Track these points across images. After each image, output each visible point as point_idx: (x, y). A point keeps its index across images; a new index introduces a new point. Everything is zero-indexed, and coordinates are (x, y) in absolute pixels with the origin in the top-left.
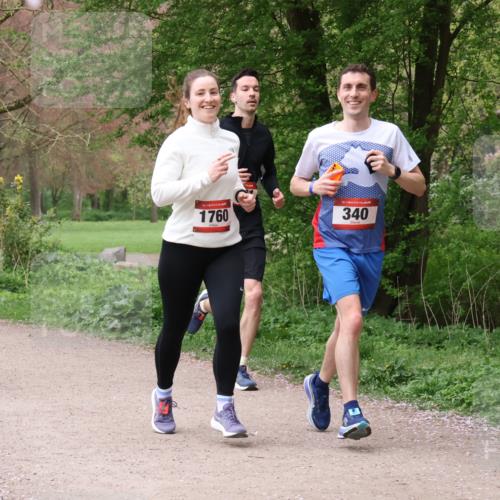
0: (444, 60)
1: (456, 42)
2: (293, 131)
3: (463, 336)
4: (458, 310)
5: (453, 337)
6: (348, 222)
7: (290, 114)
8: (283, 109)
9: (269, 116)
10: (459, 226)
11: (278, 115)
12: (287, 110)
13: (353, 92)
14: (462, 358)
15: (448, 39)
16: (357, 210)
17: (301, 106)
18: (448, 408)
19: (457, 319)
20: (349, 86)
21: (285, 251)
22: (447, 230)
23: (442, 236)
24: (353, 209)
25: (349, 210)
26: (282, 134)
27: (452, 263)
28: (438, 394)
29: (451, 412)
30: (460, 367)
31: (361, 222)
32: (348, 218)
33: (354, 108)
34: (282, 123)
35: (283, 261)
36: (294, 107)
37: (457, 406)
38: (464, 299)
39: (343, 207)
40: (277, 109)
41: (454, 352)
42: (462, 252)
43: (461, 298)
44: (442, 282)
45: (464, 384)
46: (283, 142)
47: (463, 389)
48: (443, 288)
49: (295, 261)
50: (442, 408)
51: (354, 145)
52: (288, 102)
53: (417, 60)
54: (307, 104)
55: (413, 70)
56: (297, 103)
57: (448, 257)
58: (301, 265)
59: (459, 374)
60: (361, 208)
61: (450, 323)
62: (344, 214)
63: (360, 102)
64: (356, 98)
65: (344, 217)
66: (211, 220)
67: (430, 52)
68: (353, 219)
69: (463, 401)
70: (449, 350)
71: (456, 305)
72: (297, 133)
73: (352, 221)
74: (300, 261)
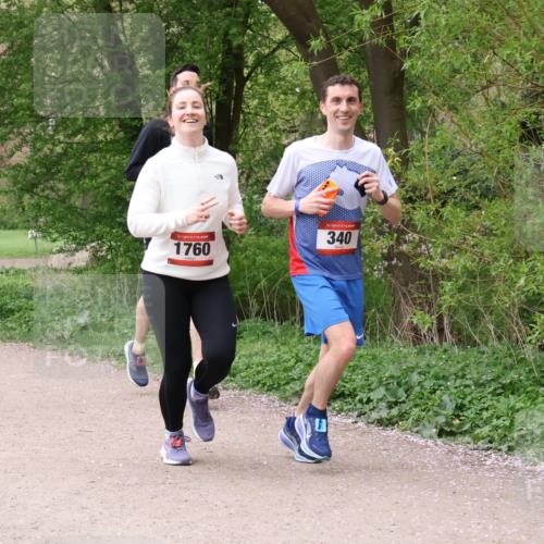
0: (239, 99)
1: (248, 84)
2: (115, 155)
3: (258, 328)
4: (254, 306)
5: (251, 329)
6: (332, 247)
7: (112, 142)
8: (105, 137)
9: (93, 143)
10: (254, 237)
11: (102, 141)
12: (109, 138)
13: (343, 106)
14: (258, 346)
15: (242, 81)
16: (342, 234)
17: (121, 134)
18: (247, 388)
19: (253, 314)
20: (337, 100)
21: (109, 257)
22: (244, 240)
23: (241, 245)
24: (337, 233)
25: (334, 234)
26: (105, 158)
27: (249, 267)
28: (238, 377)
29: (249, 392)
30: (257, 354)
31: (345, 247)
32: (333, 243)
33: (345, 124)
34: (105, 148)
35: (107, 265)
36: (115, 135)
37: (254, 386)
38: (259, 297)
39: (327, 231)
40: (101, 137)
41: (251, 342)
42: (257, 259)
43: (256, 297)
44: (241, 283)
45: (260, 368)
46: (106, 165)
47: (259, 372)
48: (242, 288)
49: (118, 265)
50: (242, 388)
51: (340, 164)
52: (111, 131)
53: (217, 98)
54: (126, 133)
55: (214, 107)
56: (118, 132)
57: (246, 262)
58: (123, 268)
59: (256, 359)
60: (345, 232)
61: (248, 317)
62: (329, 238)
63: (351, 117)
64: (346, 113)
65: (329, 242)
66: (187, 253)
67: (227, 92)
68: (337, 244)
69: (259, 382)
70: (247, 340)
71: (252, 301)
72: (117, 158)
73: (336, 246)
74: (121, 265)
